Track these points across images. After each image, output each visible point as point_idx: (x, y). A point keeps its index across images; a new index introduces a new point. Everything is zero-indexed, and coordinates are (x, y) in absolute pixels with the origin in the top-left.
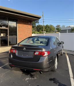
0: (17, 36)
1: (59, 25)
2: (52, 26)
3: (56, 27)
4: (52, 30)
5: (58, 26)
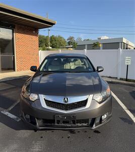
0: (14, 54)
1: (72, 36)
2: (61, 38)
3: (68, 40)
4: (61, 45)
5: (71, 38)
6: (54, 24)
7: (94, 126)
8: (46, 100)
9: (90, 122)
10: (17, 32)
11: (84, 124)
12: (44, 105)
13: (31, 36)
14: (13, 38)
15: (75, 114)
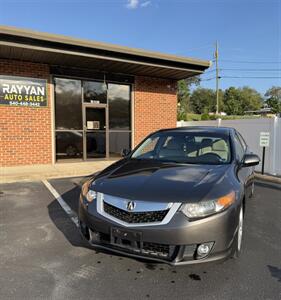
0: (130, 129)
3: (267, 95)
4: (250, 107)
5: (275, 91)
6: (207, 67)
7: (177, 260)
8: (105, 203)
9: (172, 252)
10: (138, 90)
11: (162, 255)
12: (100, 209)
13: (163, 95)
14: (130, 101)
15: (140, 231)
